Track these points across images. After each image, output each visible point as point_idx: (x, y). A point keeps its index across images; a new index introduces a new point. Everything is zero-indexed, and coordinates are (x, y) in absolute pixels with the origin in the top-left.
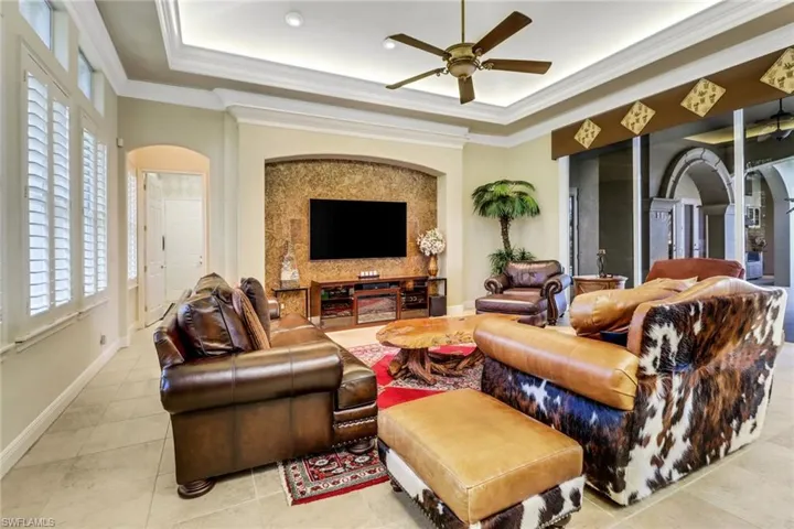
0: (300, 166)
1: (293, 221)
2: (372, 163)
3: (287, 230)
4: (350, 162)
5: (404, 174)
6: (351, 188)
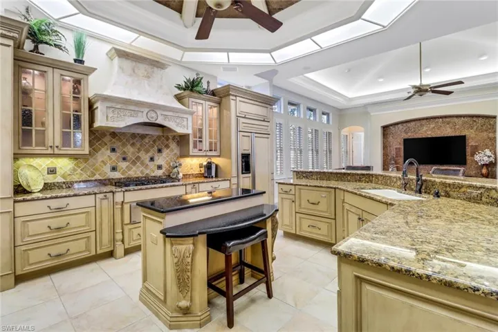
0: (399, 125)
1: (396, 148)
2: (441, 117)
3: (394, 152)
4: (427, 119)
5: (466, 119)
6: (427, 132)
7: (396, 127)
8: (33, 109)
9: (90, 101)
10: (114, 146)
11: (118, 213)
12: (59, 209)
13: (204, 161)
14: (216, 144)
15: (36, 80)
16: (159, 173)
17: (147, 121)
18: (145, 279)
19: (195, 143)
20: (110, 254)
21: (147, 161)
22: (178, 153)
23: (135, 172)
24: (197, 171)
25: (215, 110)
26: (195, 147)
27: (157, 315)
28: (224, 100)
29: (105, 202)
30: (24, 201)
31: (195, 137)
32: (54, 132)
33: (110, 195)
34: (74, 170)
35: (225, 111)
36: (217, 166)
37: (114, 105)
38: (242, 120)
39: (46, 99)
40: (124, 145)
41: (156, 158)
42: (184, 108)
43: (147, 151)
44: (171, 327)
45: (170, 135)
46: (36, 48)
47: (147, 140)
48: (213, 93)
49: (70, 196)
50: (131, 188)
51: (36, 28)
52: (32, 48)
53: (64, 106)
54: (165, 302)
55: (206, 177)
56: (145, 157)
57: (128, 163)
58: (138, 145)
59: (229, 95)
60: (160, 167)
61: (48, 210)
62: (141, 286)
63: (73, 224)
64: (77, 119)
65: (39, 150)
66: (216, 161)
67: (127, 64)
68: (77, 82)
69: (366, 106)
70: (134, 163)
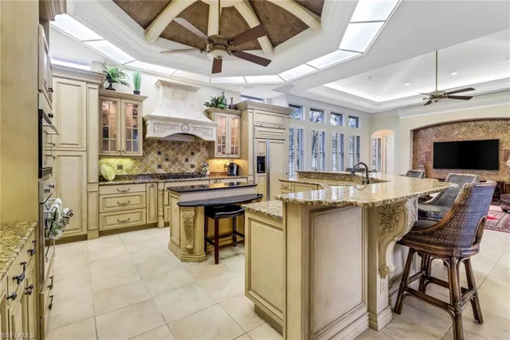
1: (426, 152)
2: (474, 121)
3: (423, 156)
4: (458, 122)
5: (500, 122)
6: (460, 135)
7: (427, 130)
8: (109, 126)
9: (143, 119)
10: (161, 150)
11: (160, 197)
12: (124, 192)
13: (228, 162)
14: (237, 148)
15: (111, 107)
16: (192, 171)
17: (182, 132)
18: (171, 236)
19: (219, 148)
20: (155, 225)
21: (183, 162)
22: (207, 155)
23: (175, 169)
24: (222, 170)
25: (237, 121)
26: (219, 151)
27: (176, 256)
28: (243, 112)
29: (152, 189)
30: (104, 185)
31: (219, 142)
32: (121, 142)
33: (155, 184)
34: (134, 167)
35: (244, 122)
36: (238, 166)
37: (158, 121)
38: (258, 129)
39: (117, 119)
40: (167, 149)
41: (190, 159)
42: (211, 121)
43: (183, 154)
44: (182, 261)
45: (200, 141)
46: (111, 85)
47: (183, 146)
48: (236, 107)
49: (130, 184)
50: (169, 180)
51: (110, 74)
52: (108, 86)
53: (128, 124)
54: (179, 246)
55: (228, 175)
56: (182, 159)
57: (169, 163)
58: (177, 149)
59: (248, 109)
60: (192, 166)
61: (117, 192)
62: (169, 240)
63: (132, 202)
64: (136, 132)
65: (113, 153)
66: (237, 162)
67: (169, 90)
68: (136, 106)
69: (396, 110)
70: (173, 163)
